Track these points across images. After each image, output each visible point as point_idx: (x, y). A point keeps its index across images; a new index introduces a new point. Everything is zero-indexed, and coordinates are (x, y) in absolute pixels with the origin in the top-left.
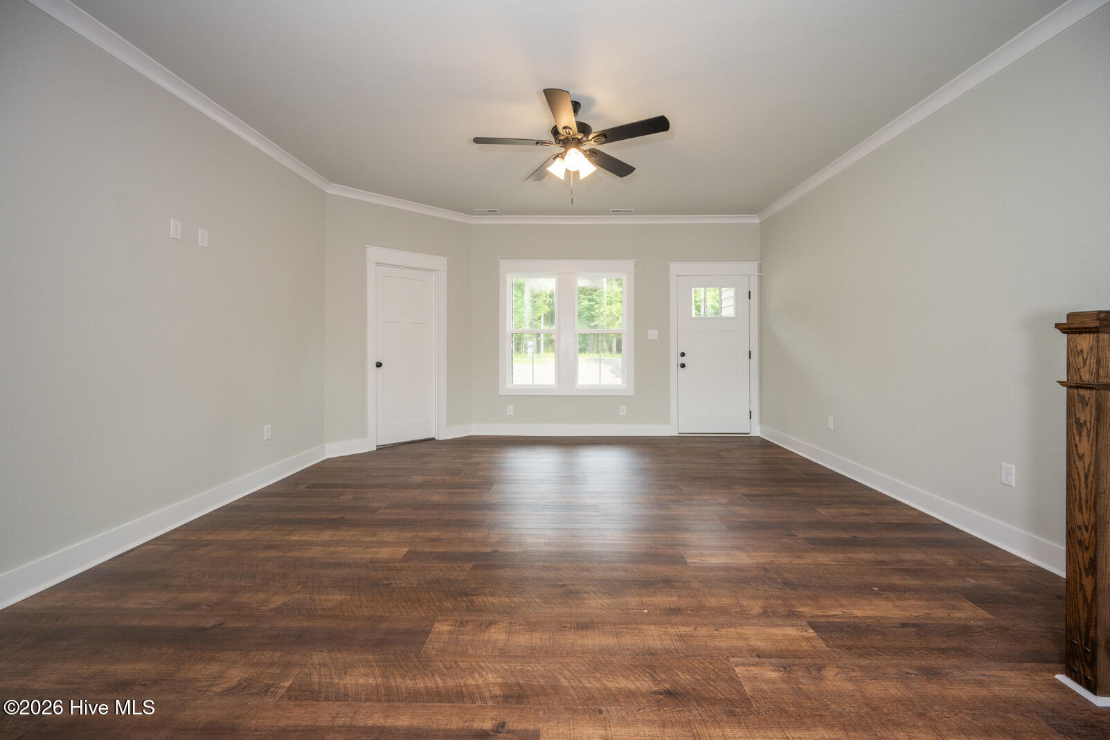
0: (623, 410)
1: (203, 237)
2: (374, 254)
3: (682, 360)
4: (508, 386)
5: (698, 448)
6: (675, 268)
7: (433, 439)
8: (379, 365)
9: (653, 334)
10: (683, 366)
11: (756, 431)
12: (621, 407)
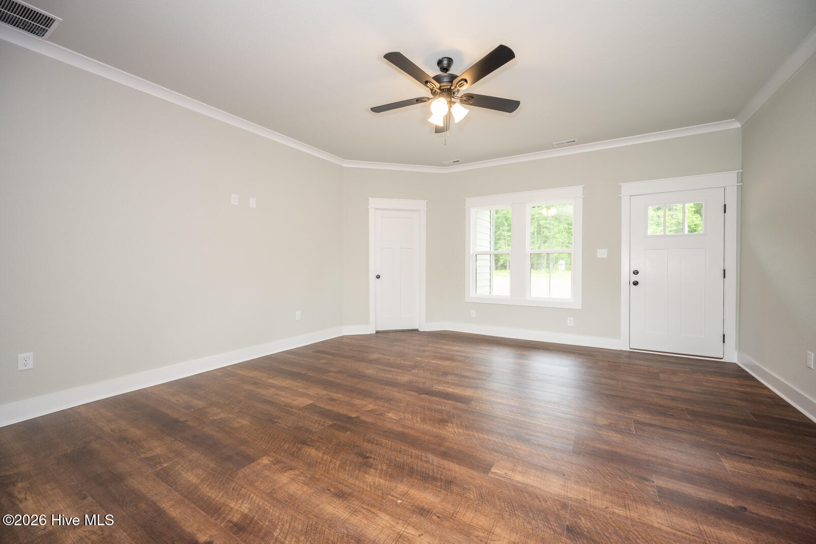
0: (570, 321)
1: (253, 203)
2: (374, 203)
3: (635, 278)
4: (472, 294)
5: (637, 365)
6: (627, 188)
7: (417, 330)
8: (378, 277)
9: (602, 253)
10: (636, 283)
11: (732, 356)
12: (569, 318)
